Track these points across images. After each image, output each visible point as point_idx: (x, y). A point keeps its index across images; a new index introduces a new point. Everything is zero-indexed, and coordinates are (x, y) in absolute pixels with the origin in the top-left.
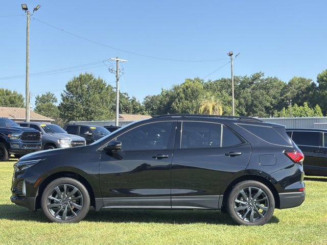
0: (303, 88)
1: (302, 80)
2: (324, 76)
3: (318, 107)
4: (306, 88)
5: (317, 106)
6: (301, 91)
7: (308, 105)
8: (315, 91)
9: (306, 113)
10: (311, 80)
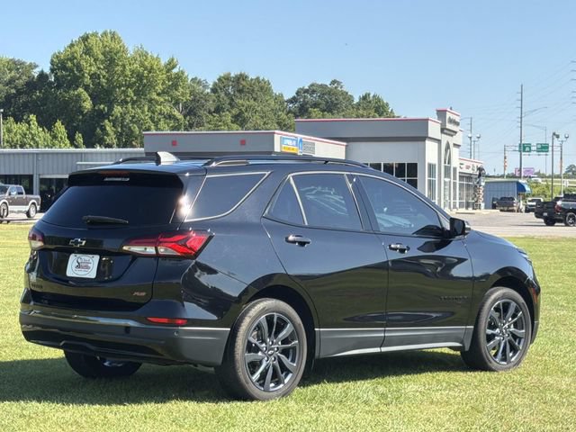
0: (20, 82)
1: (15, 65)
2: (68, 59)
3: (60, 127)
4: (28, 84)
5: (59, 124)
6: (15, 88)
7: (38, 122)
8: (46, 90)
9: (33, 139)
10: (36, 66)
